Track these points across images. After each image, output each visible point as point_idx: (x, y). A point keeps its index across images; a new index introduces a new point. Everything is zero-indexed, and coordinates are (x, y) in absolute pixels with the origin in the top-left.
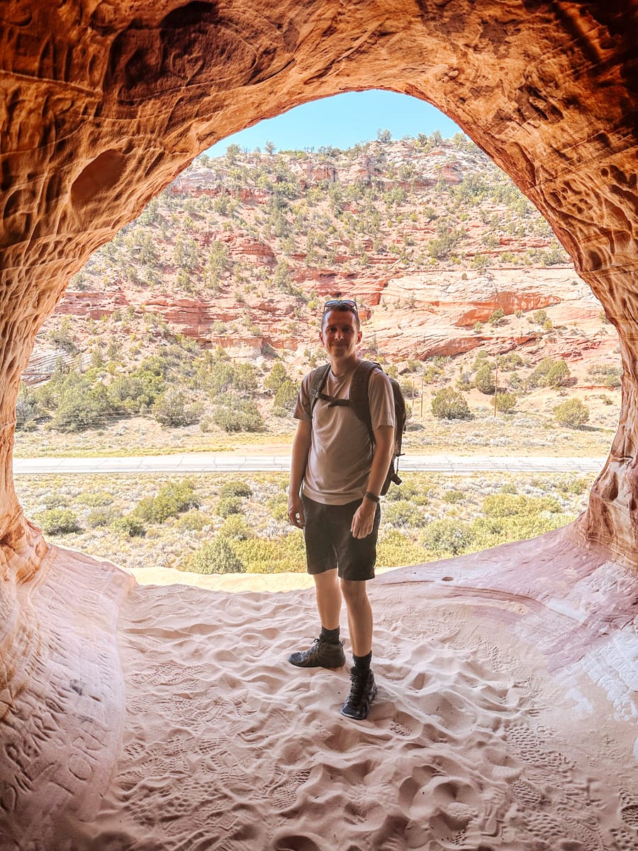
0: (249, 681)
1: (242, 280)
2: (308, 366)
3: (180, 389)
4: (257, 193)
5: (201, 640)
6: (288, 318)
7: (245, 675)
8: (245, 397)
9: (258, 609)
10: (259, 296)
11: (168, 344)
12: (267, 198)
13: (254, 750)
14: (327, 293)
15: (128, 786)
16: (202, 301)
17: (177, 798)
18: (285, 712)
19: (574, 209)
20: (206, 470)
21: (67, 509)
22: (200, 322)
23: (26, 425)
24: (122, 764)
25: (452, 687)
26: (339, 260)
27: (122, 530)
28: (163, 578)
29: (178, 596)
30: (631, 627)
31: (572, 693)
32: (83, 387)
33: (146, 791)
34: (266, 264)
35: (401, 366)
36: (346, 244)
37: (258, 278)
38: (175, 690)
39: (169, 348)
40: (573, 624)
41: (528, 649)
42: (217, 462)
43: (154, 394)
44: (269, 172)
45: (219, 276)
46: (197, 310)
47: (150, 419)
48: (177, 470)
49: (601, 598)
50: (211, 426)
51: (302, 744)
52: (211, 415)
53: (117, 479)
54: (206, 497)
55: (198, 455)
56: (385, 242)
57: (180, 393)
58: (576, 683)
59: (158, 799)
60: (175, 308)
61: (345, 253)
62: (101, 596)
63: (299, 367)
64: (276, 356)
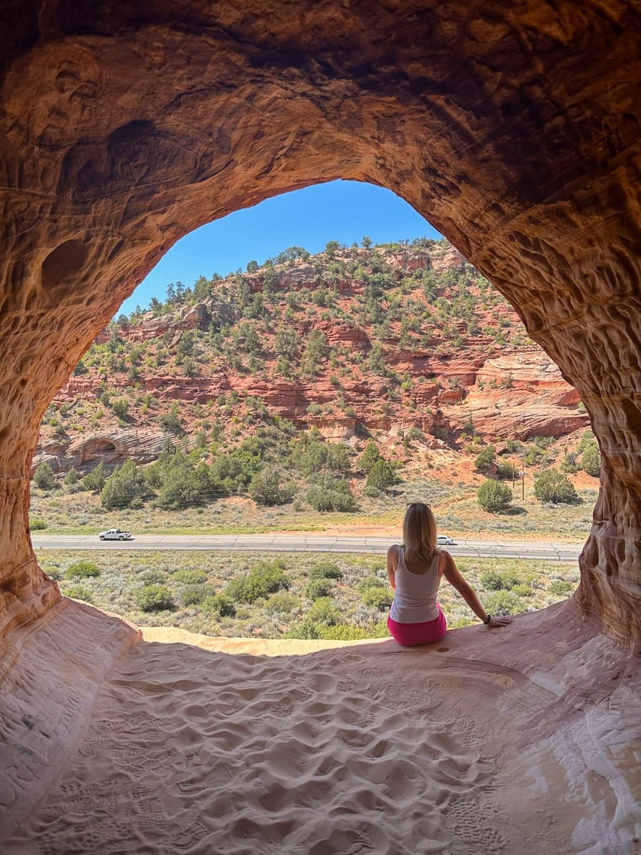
0: (209, 736)
1: (337, 364)
2: (401, 446)
3: (276, 468)
4: (353, 285)
5: (179, 695)
6: (381, 399)
7: (207, 731)
8: (337, 477)
9: (249, 671)
10: (353, 379)
11: (267, 426)
12: (363, 289)
13: (185, 799)
14: (421, 374)
15: (49, 819)
16: (300, 384)
17: (89, 834)
18: (231, 768)
19: (505, 274)
20: (297, 549)
21: (164, 586)
22: (297, 405)
23: (133, 503)
24: (52, 798)
25: (411, 758)
26: (433, 343)
27: (213, 609)
28: (169, 637)
29: (174, 653)
30: (606, 703)
31: (533, 771)
32: (187, 466)
33: (62, 825)
34: (361, 349)
35: (499, 447)
36: (440, 327)
37: (353, 362)
38: (134, 738)
39: (268, 429)
40: (552, 698)
41: (505, 724)
42: (308, 542)
43: (251, 473)
44: (366, 265)
45: (317, 362)
46: (294, 393)
47: (248, 497)
48: (269, 548)
49: (584, 672)
50: (303, 505)
51: (232, 798)
52: (304, 495)
53: (212, 556)
54: (295, 578)
55: (291, 534)
56: (480, 325)
57: (276, 472)
58: (539, 760)
59: (71, 833)
60: (274, 392)
61: (439, 336)
62: (98, 647)
63: (393, 447)
64: (370, 436)
